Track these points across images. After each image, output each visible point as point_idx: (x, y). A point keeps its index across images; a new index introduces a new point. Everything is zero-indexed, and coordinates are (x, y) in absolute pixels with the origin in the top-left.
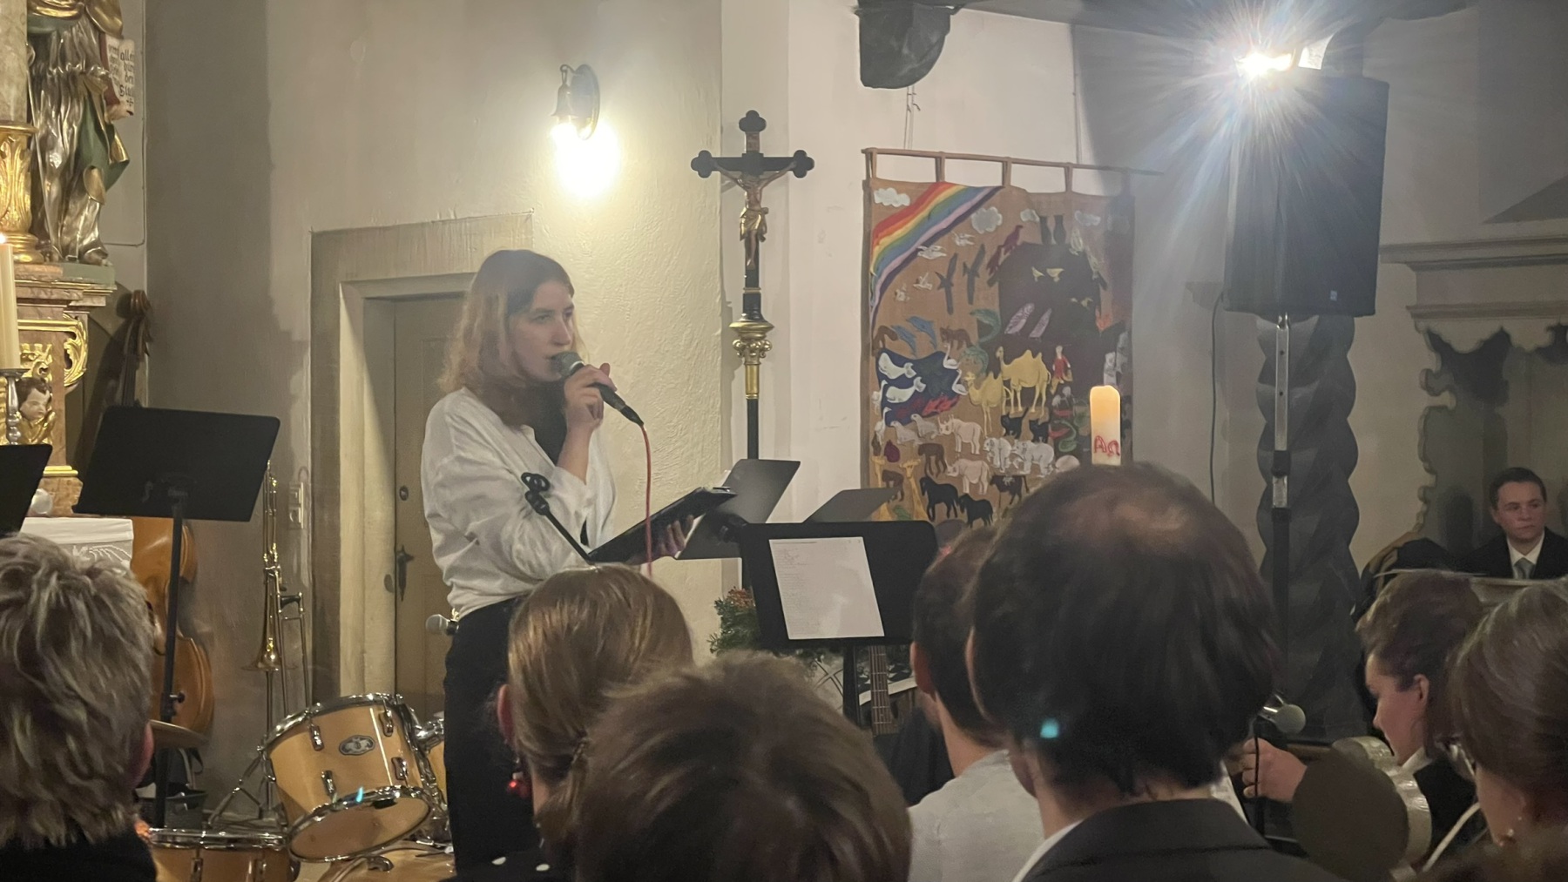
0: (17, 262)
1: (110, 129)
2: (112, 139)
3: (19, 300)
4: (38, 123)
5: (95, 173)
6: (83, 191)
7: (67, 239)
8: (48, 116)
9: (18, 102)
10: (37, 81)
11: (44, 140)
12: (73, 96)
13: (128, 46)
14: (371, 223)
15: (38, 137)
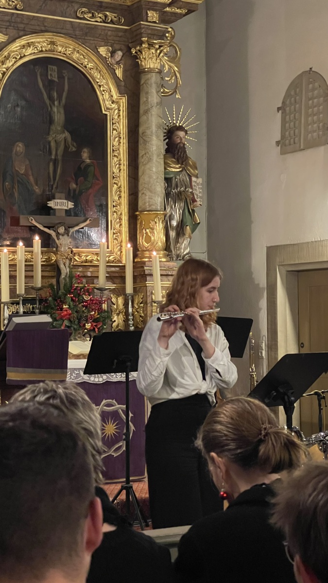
0: (160, 261)
1: (193, 211)
2: (194, 215)
3: (161, 275)
4: (168, 210)
5: (188, 227)
6: (184, 234)
7: (178, 252)
8: (172, 207)
9: (161, 203)
10: (168, 195)
11: (170, 216)
12: (181, 200)
13: (200, 180)
14: (288, 243)
15: (168, 215)
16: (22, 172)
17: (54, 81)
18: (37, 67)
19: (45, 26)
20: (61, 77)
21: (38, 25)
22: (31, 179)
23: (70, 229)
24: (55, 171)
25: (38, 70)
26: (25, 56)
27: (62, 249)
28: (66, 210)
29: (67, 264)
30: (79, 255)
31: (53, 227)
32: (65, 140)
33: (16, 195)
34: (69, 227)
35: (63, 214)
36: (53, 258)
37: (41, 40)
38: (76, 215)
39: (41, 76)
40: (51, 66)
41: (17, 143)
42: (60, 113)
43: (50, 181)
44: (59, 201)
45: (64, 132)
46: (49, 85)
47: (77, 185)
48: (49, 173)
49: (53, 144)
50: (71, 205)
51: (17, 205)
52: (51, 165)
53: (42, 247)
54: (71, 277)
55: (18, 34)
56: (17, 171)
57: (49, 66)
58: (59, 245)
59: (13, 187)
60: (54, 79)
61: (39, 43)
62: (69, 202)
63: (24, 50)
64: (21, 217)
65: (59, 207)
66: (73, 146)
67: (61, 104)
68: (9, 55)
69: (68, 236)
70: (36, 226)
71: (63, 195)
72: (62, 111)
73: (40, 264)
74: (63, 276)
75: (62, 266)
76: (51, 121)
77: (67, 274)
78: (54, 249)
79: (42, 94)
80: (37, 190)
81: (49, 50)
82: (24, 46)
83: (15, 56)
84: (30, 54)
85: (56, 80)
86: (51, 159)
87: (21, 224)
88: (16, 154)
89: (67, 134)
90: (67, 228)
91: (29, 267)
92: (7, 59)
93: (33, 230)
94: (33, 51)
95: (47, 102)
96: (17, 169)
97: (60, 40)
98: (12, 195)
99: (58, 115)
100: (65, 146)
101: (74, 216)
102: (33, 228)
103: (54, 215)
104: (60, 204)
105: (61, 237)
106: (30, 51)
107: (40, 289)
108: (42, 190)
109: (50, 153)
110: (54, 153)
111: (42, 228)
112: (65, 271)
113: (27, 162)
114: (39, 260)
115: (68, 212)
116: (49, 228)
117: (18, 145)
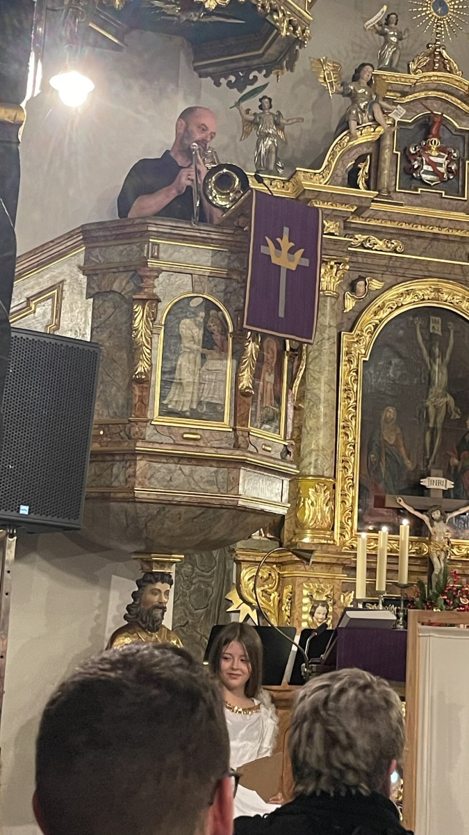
16: (392, 442)
17: (437, 335)
18: (417, 318)
19: (429, 271)
20: (445, 329)
21: (421, 270)
22: (402, 450)
23: (448, 514)
24: (432, 443)
25: (418, 322)
26: (402, 305)
27: (437, 539)
28: (443, 490)
29: (442, 557)
30: (458, 548)
31: (426, 511)
32: (447, 405)
33: (383, 470)
34: (447, 512)
35: (441, 495)
36: (425, 550)
37: (424, 287)
38: (457, 497)
39: (421, 328)
40: (434, 318)
41: (387, 408)
42: (442, 373)
43: (425, 454)
44: (435, 479)
45: (446, 396)
46: (430, 339)
47: (459, 460)
48: (425, 444)
49: (431, 410)
50: (450, 485)
51: (383, 482)
52: (428, 434)
53: (410, 535)
54: (445, 573)
55: (396, 279)
56: (386, 441)
57: (432, 317)
58: (433, 534)
59: (380, 460)
60: (436, 332)
61: (420, 290)
62: (448, 481)
63: (402, 299)
64: (387, 496)
65: (435, 487)
66: (457, 412)
67: (444, 362)
68: (384, 304)
69: (445, 522)
70: (404, 509)
71: (441, 472)
72: (445, 371)
73: (407, 556)
74: (436, 572)
75: (435, 560)
76: (430, 382)
77: (441, 570)
78: (427, 538)
79: (421, 349)
80: (409, 465)
81: (433, 299)
82: (402, 294)
83: (391, 305)
84: (409, 303)
85: (440, 333)
86: (429, 427)
87: (387, 506)
88: (386, 421)
89: (449, 398)
90: (443, 512)
91: (393, 558)
92: (382, 309)
93: (401, 512)
94: (413, 300)
95: (427, 359)
96: (386, 439)
97: (447, 286)
98: (378, 470)
99: (440, 376)
100: (447, 412)
101: (454, 498)
102: (402, 511)
103: (428, 495)
104: (437, 483)
105: (435, 523)
106: (409, 299)
107: (405, 587)
108: (415, 465)
109: (428, 420)
110: (432, 420)
111: (412, 511)
112: (439, 566)
113: (399, 431)
114: (406, 551)
115: (446, 493)
116: (421, 511)
117: (388, 410)
